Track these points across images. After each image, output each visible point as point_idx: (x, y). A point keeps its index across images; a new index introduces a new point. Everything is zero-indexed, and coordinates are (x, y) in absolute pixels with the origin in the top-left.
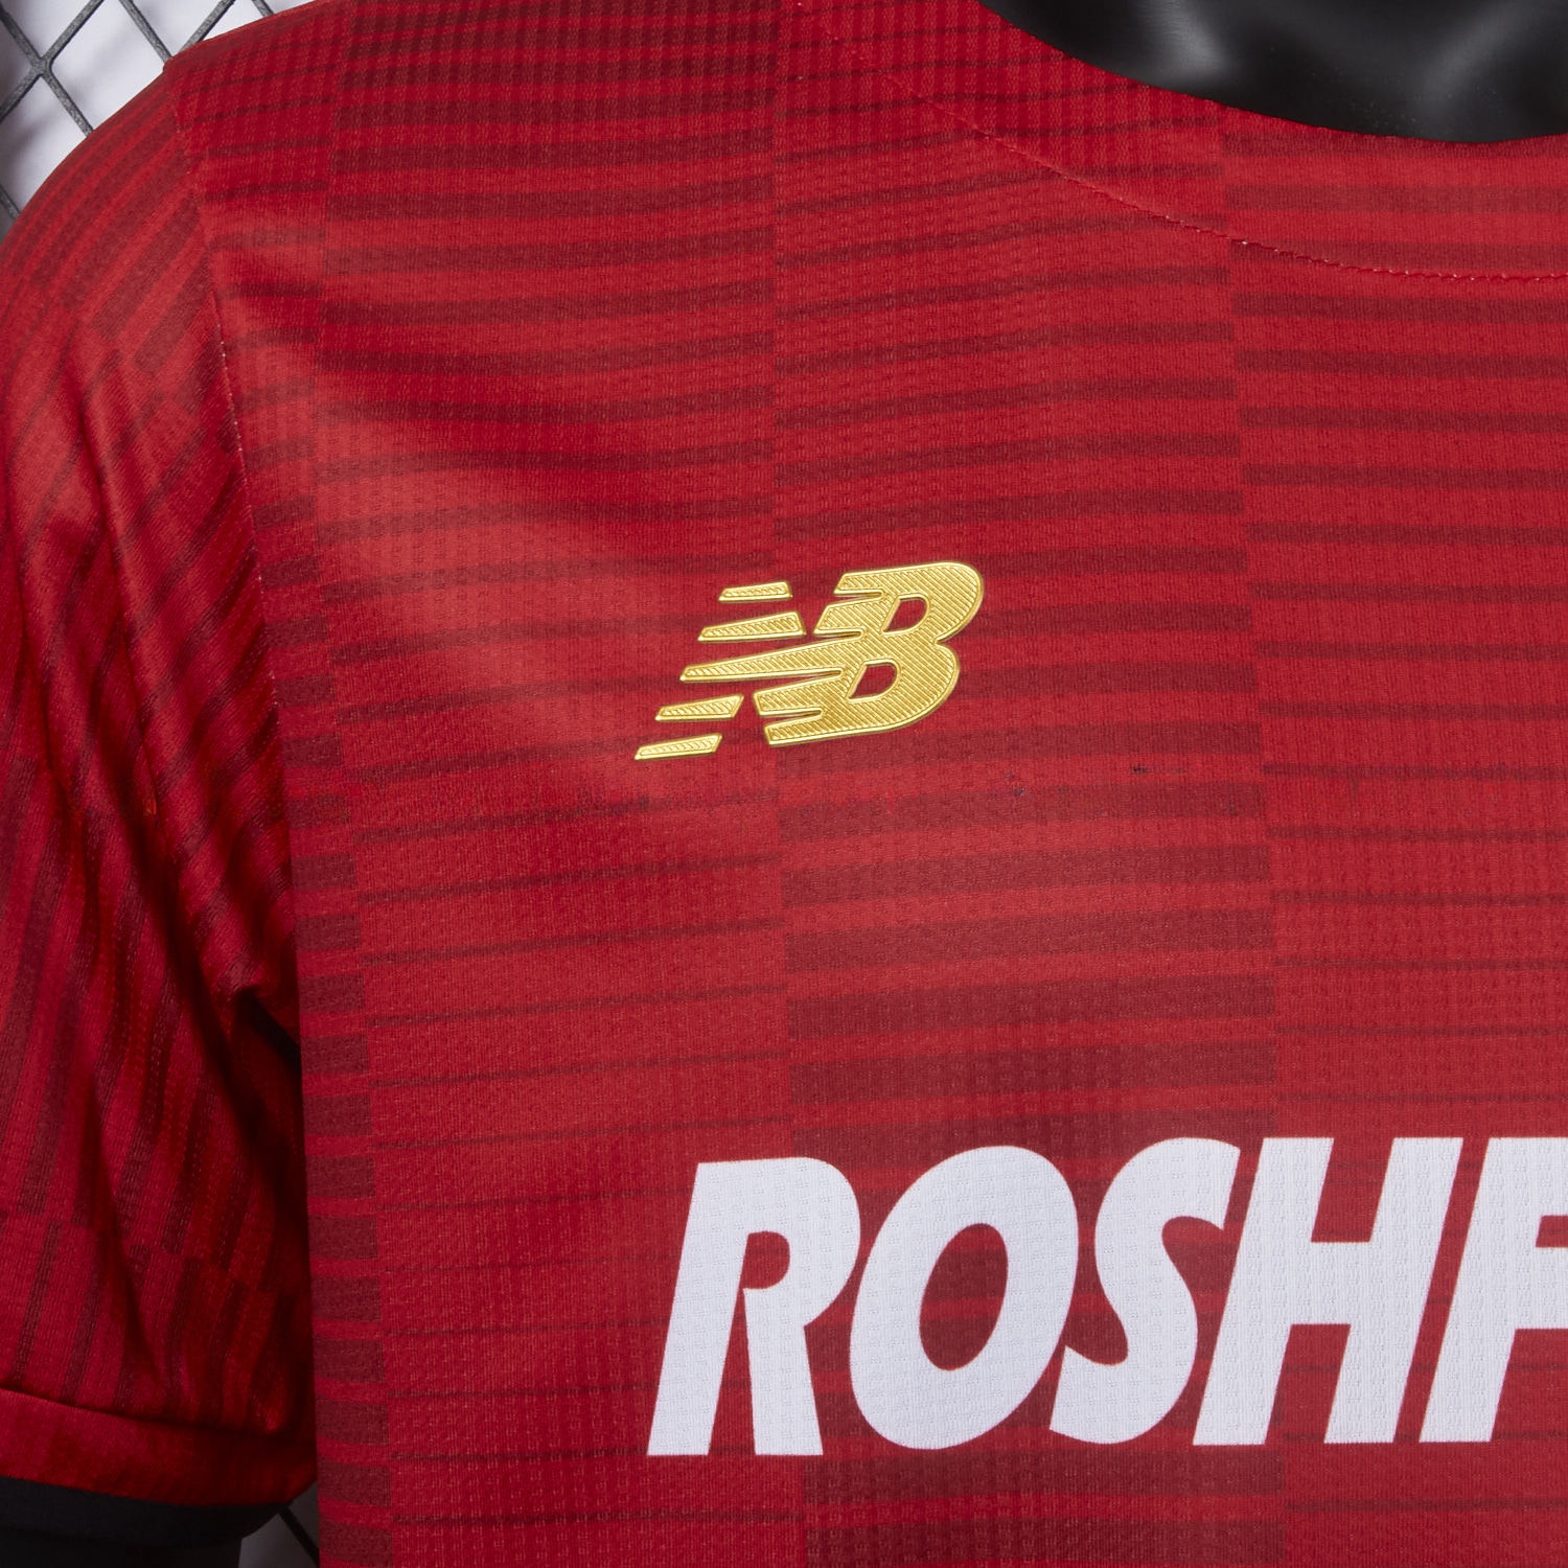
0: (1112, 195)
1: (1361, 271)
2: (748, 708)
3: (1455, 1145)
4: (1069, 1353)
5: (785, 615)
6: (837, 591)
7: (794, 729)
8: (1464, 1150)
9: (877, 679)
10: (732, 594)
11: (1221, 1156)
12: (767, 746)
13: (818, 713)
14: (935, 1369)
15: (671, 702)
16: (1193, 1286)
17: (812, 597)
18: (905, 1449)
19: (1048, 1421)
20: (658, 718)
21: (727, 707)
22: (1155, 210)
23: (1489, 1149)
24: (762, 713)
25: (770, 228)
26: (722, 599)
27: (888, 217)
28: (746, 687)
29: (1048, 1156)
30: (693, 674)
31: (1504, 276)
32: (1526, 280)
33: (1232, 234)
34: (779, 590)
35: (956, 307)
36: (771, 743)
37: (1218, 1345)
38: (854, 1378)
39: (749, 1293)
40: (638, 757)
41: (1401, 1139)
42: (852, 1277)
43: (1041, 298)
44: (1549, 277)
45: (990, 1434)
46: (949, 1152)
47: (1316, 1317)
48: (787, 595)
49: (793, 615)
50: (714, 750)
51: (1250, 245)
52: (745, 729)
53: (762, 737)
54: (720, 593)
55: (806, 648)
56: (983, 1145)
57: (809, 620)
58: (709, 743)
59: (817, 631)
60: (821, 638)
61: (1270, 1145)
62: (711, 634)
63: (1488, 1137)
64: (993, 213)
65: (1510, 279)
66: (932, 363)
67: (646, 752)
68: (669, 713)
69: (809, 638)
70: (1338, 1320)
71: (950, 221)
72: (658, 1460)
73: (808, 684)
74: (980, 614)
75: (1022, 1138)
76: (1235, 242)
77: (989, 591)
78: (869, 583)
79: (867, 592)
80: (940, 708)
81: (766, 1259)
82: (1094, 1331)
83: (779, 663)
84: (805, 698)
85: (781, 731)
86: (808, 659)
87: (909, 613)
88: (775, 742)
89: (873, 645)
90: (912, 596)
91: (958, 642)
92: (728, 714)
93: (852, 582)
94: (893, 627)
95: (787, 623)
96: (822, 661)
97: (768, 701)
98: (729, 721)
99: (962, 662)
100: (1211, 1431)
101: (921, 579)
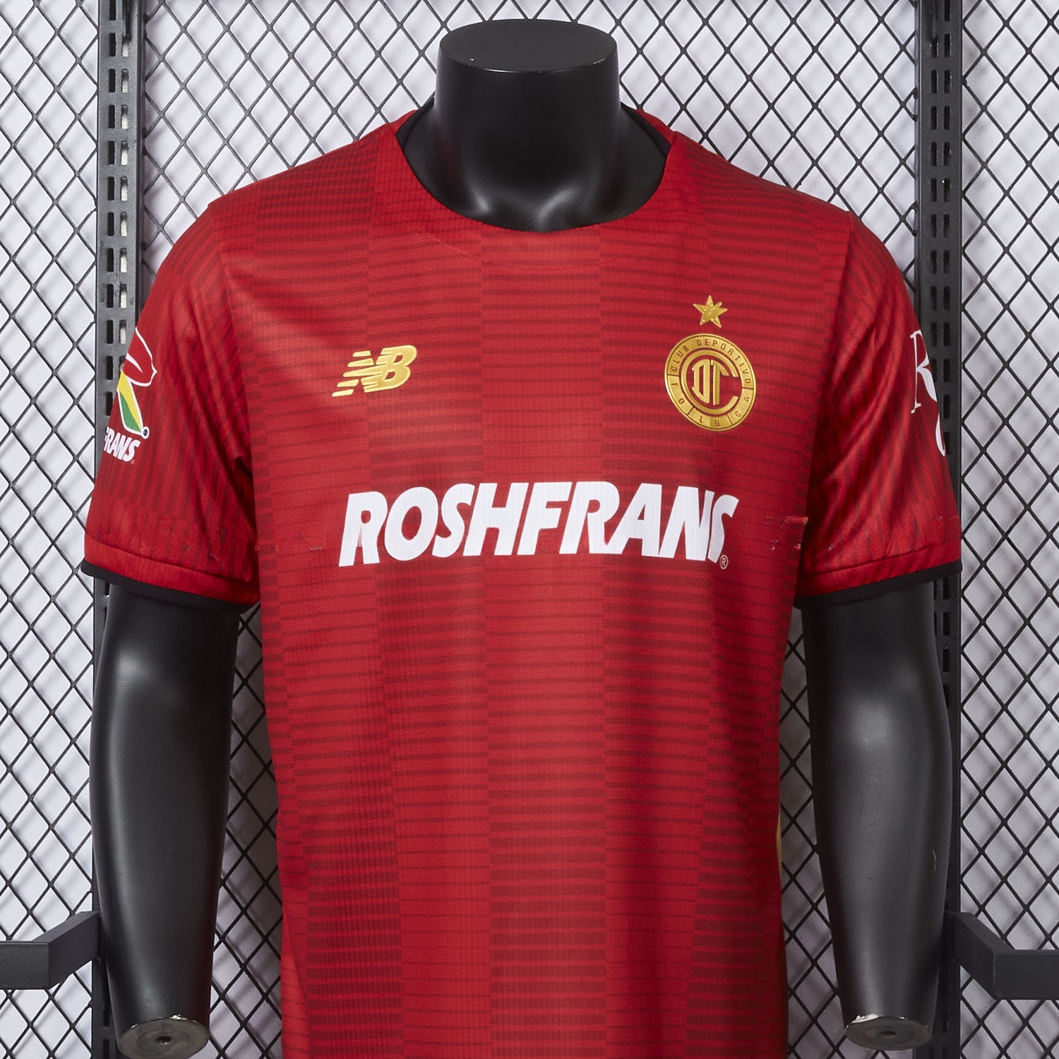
0: (453, 249)
2: (360, 383)
3: (526, 485)
4: (437, 536)
6: (382, 353)
7: (371, 388)
8: (529, 486)
9: (391, 375)
10: (356, 354)
11: (471, 488)
12: (364, 393)
13: (376, 384)
14: (405, 540)
15: (341, 382)
16: (464, 519)
17: (376, 354)
18: (399, 561)
19: (432, 553)
20: (338, 386)
21: (355, 383)
22: (464, 253)
23: (535, 485)
24: (363, 384)
25: (367, 257)
26: (353, 356)
28: (359, 378)
29: (430, 489)
30: (346, 375)
33: (483, 259)
34: (368, 353)
37: (469, 531)
38: (386, 544)
39: (362, 525)
40: (333, 396)
41: (513, 483)
42: (385, 520)
45: (418, 558)
46: (407, 489)
47: (492, 526)
48: (370, 354)
49: (371, 359)
50: (351, 394)
51: (487, 262)
52: (359, 388)
53: (363, 390)
54: (353, 354)
55: (374, 368)
56: (415, 487)
57: (375, 361)
58: (350, 392)
59: (377, 363)
60: (378, 365)
61: (481, 485)
62: (351, 365)
63: (534, 483)
64: (423, 254)
67: (335, 394)
68: (340, 385)
69: (375, 365)
70: (498, 527)
72: (342, 567)
73: (374, 377)
74: (416, 359)
75: (424, 485)
76: (483, 261)
77: (418, 353)
78: (389, 351)
79: (389, 353)
80: (406, 382)
81: (366, 517)
82: (442, 531)
83: (367, 372)
84: (373, 380)
85: (369, 389)
86: (374, 370)
87: (399, 359)
88: (366, 391)
89: (390, 367)
90: (400, 354)
91: (410, 366)
92: (355, 385)
93: (385, 351)
94: (395, 362)
95: (369, 362)
96: (378, 371)
97: (365, 381)
98: (355, 387)
99: (411, 371)
100: (467, 553)
101: (402, 350)
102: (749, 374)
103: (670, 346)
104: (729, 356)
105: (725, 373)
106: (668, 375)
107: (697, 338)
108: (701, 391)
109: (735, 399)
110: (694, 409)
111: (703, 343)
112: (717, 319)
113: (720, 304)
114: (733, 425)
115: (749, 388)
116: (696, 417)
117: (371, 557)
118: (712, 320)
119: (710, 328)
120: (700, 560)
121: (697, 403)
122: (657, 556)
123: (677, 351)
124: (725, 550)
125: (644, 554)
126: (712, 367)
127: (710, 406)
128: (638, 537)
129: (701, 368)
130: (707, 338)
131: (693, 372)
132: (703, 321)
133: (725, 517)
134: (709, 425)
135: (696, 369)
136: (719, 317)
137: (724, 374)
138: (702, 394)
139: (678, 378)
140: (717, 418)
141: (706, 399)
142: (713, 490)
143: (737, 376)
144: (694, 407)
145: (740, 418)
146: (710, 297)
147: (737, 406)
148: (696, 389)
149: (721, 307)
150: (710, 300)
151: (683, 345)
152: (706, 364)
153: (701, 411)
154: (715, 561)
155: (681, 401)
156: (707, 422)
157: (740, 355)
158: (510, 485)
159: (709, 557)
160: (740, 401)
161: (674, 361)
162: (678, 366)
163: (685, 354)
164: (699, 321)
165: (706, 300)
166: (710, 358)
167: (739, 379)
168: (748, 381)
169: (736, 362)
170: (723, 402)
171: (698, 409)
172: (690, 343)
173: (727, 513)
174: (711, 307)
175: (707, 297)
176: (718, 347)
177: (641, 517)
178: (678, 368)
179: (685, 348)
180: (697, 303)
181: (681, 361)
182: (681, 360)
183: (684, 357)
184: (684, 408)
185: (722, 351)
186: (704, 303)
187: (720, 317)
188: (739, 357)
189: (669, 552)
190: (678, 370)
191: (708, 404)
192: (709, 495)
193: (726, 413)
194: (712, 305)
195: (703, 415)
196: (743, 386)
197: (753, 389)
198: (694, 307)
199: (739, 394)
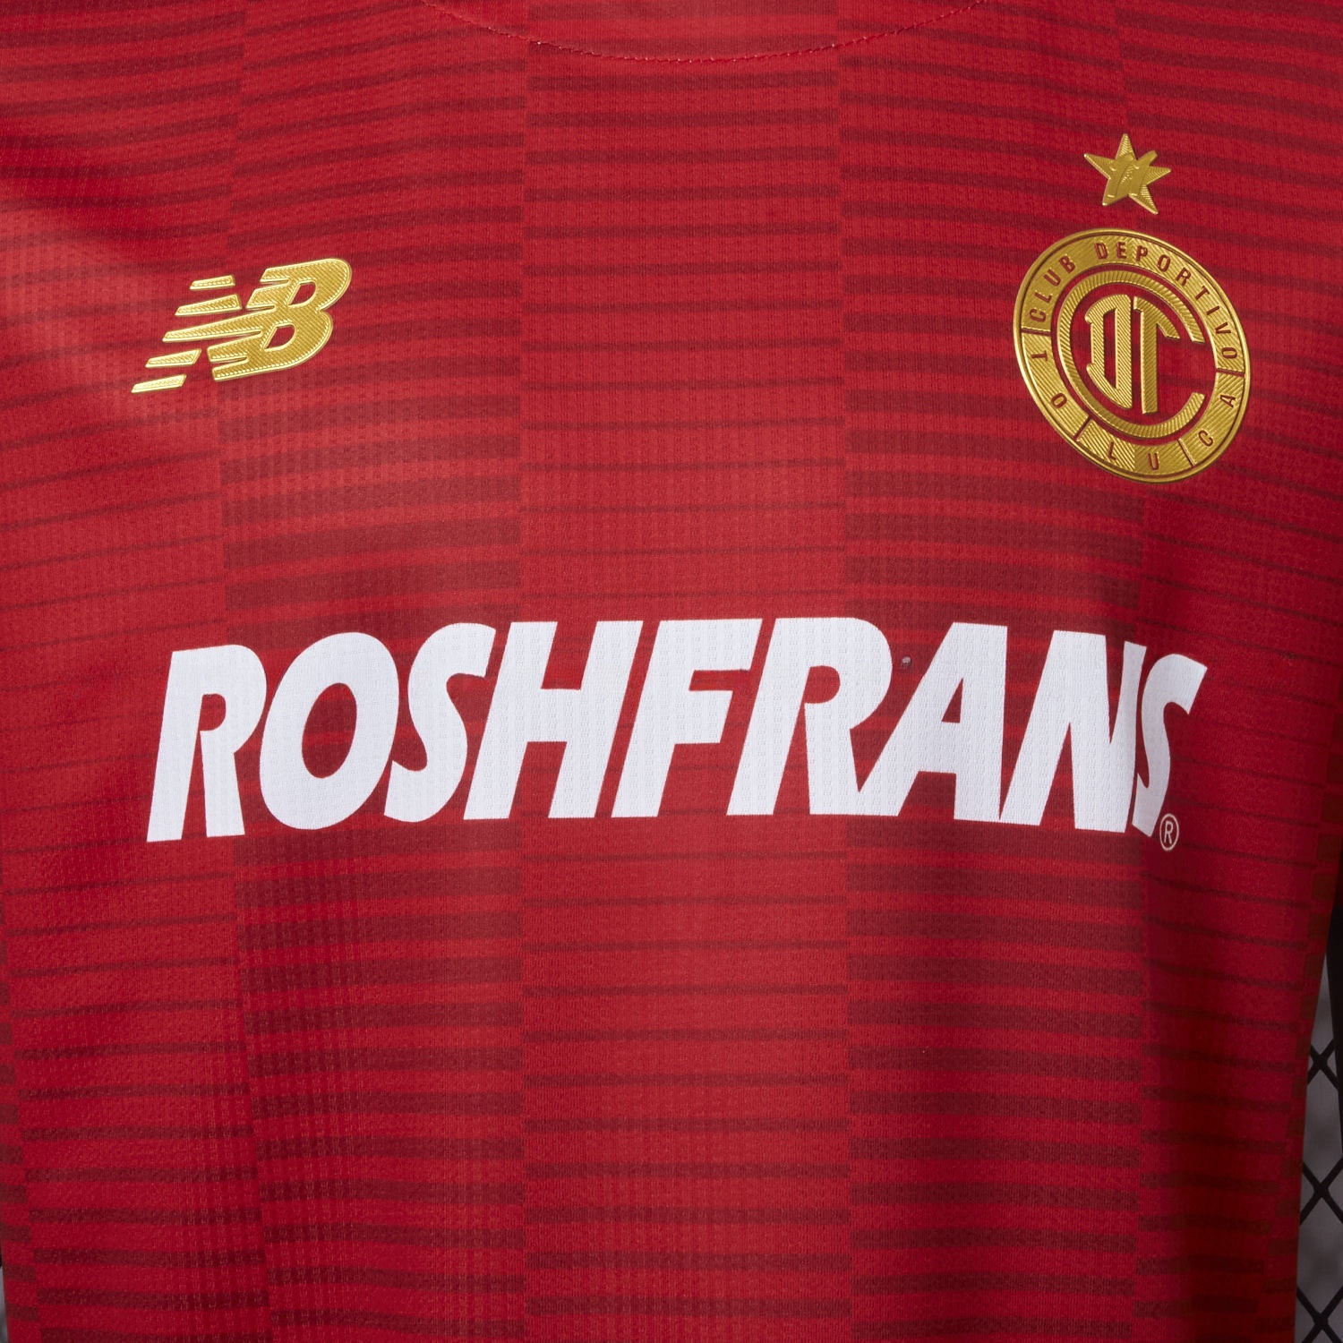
0: (456, 15)
1: (616, 59)
2: (204, 358)
3: (637, 626)
4: (395, 764)
5: (232, 296)
6: (262, 280)
7: (230, 370)
8: (644, 628)
9: (282, 336)
10: (198, 285)
11: (485, 634)
12: (213, 382)
13: (244, 359)
14: (312, 777)
15: (156, 355)
16: (464, 718)
17: (247, 283)
18: (294, 829)
19: (383, 810)
20: (148, 366)
21: (190, 357)
22: (482, 24)
23: (660, 628)
24: (211, 360)
25: (241, 45)
26: (192, 288)
27: (315, 35)
28: (202, 344)
29: (379, 638)
30: (171, 336)
31: (712, 59)
32: (726, 61)
33: (531, 37)
34: (227, 281)
35: (352, 93)
36: (216, 379)
37: (479, 755)
38: (262, 784)
39: (203, 733)
40: (133, 391)
41: (602, 622)
42: (261, 720)
43: (405, 84)
44: (743, 59)
45: (348, 820)
46: (318, 638)
47: (544, 737)
48: (232, 284)
49: (234, 297)
50: (181, 385)
51: (542, 44)
52: (200, 372)
53: (210, 376)
54: (191, 284)
55: (240, 318)
56: (340, 632)
57: (244, 301)
58: (177, 381)
59: (248, 307)
60: (251, 311)
61: (514, 626)
62: (184, 311)
63: (660, 621)
64: (380, 30)
65: (716, 61)
66: (334, 130)
67: (139, 388)
68: (154, 362)
69: (244, 311)
70: (559, 739)
71: (353, 36)
72: (154, 844)
73: (239, 341)
74: (349, 292)
75: (363, 629)
76: (532, 43)
77: (354, 277)
78: (281, 273)
79: (280, 280)
80: (319, 354)
81: (213, 712)
82: (409, 750)
83: (224, 328)
84: (236, 350)
85: (222, 371)
86: (241, 325)
87: (305, 292)
88: (218, 378)
89: (283, 314)
90: (307, 280)
91: (332, 310)
92: (190, 362)
93: (271, 274)
94: (295, 302)
95: (231, 302)
96: (249, 324)
97: (215, 353)
98: (191, 367)
99: (335, 323)
100: (475, 810)
101: (314, 270)
102: (1233, 337)
103: (1024, 259)
104: (1181, 289)
105: (1170, 332)
106: (1021, 331)
107: (1095, 240)
108: (1110, 375)
109: (1197, 399)
110: (1093, 423)
111: (1112, 252)
112: (1146, 193)
113: (1152, 156)
114: (1193, 467)
115: (1232, 373)
116: (1096, 444)
117: (225, 820)
118: (1132, 195)
119: (1126, 215)
120: (1113, 829)
121: (1100, 408)
122: (994, 818)
123: (1044, 270)
124: (1172, 802)
125: (959, 815)
126: (1135, 316)
127: (1133, 414)
128: (944, 769)
129: (1109, 318)
130: (1121, 239)
131: (1087, 326)
132: (1109, 198)
133: (1172, 711)
134: (1131, 466)
135: (1094, 317)
136: (1148, 186)
137: (1166, 334)
138: (1113, 384)
139: (1048, 340)
140: (1154, 449)
141: (1122, 395)
142: (1141, 642)
143: (1201, 339)
144: (1092, 416)
145: (1210, 450)
146: (1126, 138)
147: (1205, 417)
148: (1096, 370)
149: (1154, 164)
150: (1125, 146)
151: (1060, 254)
152: (1120, 305)
153: (1111, 430)
154: (1148, 831)
155: (1058, 400)
156: (1126, 458)
157: (1209, 287)
158: (594, 626)
159: (1135, 823)
160: (1210, 406)
161: (1037, 295)
162: (1048, 309)
163: (1066, 278)
164: (1100, 198)
165: (1117, 146)
166: (1131, 291)
167: (1206, 347)
168: (1229, 353)
169: (1197, 305)
170: (1168, 407)
171: (1102, 424)
172: (1078, 250)
173: (1178, 702)
174: (1130, 164)
175: (1119, 139)
176: (1149, 263)
177: (953, 714)
178: (1049, 314)
179: (1066, 263)
180: (1091, 152)
181: (1055, 297)
182: (1055, 295)
183: (1063, 285)
184: (1067, 419)
185: (1162, 275)
186: (1110, 151)
187: (1152, 188)
188: (1205, 291)
189: (1027, 808)
190: (1049, 319)
191: (1128, 411)
192: (1134, 653)
193: (1176, 436)
194: (1132, 159)
195: (1117, 441)
196: (1217, 366)
197: (1242, 375)
198: (1086, 162)
199: (1206, 388)
